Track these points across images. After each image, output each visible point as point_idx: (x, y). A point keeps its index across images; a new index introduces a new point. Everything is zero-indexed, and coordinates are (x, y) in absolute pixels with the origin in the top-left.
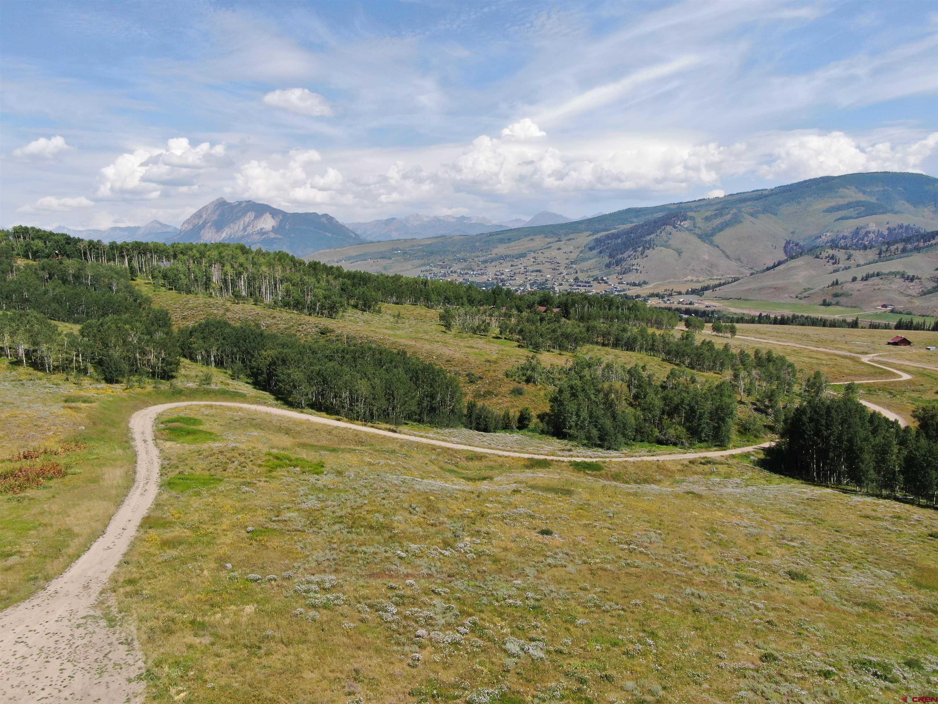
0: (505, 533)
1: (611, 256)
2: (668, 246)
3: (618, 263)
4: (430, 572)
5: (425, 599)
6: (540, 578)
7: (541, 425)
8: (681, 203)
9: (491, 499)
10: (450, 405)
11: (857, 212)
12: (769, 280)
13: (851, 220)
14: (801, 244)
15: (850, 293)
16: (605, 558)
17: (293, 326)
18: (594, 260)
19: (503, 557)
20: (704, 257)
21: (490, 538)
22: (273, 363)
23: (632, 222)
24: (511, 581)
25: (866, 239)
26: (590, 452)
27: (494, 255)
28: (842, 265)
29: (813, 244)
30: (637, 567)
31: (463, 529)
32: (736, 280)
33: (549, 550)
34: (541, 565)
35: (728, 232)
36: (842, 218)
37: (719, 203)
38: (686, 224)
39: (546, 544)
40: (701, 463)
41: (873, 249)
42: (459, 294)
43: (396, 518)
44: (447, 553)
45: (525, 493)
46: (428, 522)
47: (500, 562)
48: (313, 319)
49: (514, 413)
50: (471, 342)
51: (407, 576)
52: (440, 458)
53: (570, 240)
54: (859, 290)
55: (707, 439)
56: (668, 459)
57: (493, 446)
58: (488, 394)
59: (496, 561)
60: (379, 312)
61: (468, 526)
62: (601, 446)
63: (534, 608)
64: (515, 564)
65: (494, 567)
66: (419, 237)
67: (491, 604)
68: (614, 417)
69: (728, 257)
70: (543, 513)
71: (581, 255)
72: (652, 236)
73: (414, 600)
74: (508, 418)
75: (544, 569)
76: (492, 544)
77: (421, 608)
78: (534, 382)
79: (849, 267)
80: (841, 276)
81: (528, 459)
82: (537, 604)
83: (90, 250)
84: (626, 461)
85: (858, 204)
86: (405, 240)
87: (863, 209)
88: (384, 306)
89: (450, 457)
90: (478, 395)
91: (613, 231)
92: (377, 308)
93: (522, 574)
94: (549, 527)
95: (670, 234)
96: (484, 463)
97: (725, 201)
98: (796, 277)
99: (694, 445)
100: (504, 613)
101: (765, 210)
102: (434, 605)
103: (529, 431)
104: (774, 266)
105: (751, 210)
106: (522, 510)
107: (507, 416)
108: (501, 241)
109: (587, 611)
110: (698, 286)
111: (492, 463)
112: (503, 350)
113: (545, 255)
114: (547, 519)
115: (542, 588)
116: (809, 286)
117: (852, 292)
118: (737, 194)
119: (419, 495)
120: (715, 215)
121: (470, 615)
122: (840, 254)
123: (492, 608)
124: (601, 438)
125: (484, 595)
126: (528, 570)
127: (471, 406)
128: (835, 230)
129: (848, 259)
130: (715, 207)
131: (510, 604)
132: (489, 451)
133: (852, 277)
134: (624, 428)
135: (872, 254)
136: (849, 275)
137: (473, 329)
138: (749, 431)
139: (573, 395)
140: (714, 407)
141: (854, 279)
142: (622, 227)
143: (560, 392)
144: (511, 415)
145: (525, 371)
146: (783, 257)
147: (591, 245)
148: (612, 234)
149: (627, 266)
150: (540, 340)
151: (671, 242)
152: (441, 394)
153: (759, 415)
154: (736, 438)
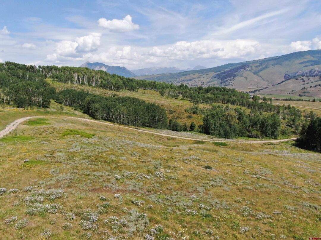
0: (184, 167)
1: (222, 80)
2: (242, 76)
3: (224, 82)
4: (134, 189)
5: (125, 208)
6: (208, 194)
7: (199, 129)
9: (177, 152)
10: (162, 121)
11: (311, 64)
12: (279, 87)
13: (308, 67)
14: (290, 75)
15: (309, 92)
16: (245, 182)
17: (102, 94)
18: (216, 81)
19: (184, 181)
20: (255, 80)
21: (176, 170)
22: (89, 103)
23: (229, 68)
24: (189, 196)
25: (314, 73)
26: (221, 139)
27: (181, 80)
28: (306, 82)
29: (295, 75)
30: (266, 188)
31: (161, 165)
32: (267, 88)
33: (211, 177)
34: (207, 186)
35: (264, 71)
36: (306, 66)
37: (260, 61)
38: (249, 68)
39: (208, 174)
40: (269, 144)
41: (318, 76)
42: (167, 86)
43: (122, 158)
44: (148, 177)
45: (194, 151)
46: (141, 160)
47: (181, 183)
48: (111, 92)
49: (189, 125)
50: (171, 100)
51: (118, 191)
52: (156, 139)
53: (207, 74)
54: (313, 91)
55: (269, 135)
56: (254, 142)
57: (179, 135)
58: (178, 117)
59: (179, 182)
60: (137, 92)
61: (164, 163)
62: (225, 138)
63: (206, 216)
64: (191, 184)
65: (178, 186)
66: (155, 74)
67: (174, 212)
68: (230, 126)
69: (264, 80)
70: (205, 158)
71: (211, 80)
72: (237, 73)
73: (116, 210)
74: (186, 126)
75: (209, 188)
76: (177, 173)
77: (119, 215)
78: (196, 114)
79: (309, 83)
80: (306, 86)
81: (195, 140)
82: (208, 213)
83: (31, 69)
84: (237, 143)
85: (312, 61)
86: (150, 75)
87: (313, 63)
88: (139, 90)
89: (160, 138)
90: (174, 118)
91: (223, 71)
92: (136, 90)
93: (195, 191)
94: (209, 165)
95: (243, 72)
96: (175, 141)
97: (263, 61)
98: (289, 86)
99: (264, 138)
100: (184, 220)
101: (277, 64)
102: (130, 214)
103: (195, 131)
104: (281, 83)
105: (272, 64)
106: (194, 157)
107: (185, 125)
108: (184, 75)
109: (245, 219)
110: (253, 90)
111: (178, 141)
112: (183, 103)
113: (199, 80)
114: (207, 161)
115: (210, 201)
116: (294, 90)
119: (140, 148)
120: (259, 65)
121: (157, 222)
122: (305, 78)
123: (175, 216)
124: (225, 135)
125: (170, 206)
126: (199, 189)
127: (171, 122)
128: (303, 70)
129: (308, 80)
130: (259, 63)
131: (189, 213)
132: (177, 137)
133: (310, 86)
134: (234, 130)
135: (317, 78)
136: (309, 86)
137: (172, 96)
138: (285, 134)
139: (213, 117)
140: (272, 123)
141: (311, 87)
142: (226, 70)
143: (208, 116)
144: (187, 124)
145: (193, 109)
146: (284, 80)
147: (215, 76)
148: (222, 72)
149: (228, 83)
150: (199, 99)
151: (243, 75)
152: (158, 116)
153: (289, 127)
154: (280, 136)
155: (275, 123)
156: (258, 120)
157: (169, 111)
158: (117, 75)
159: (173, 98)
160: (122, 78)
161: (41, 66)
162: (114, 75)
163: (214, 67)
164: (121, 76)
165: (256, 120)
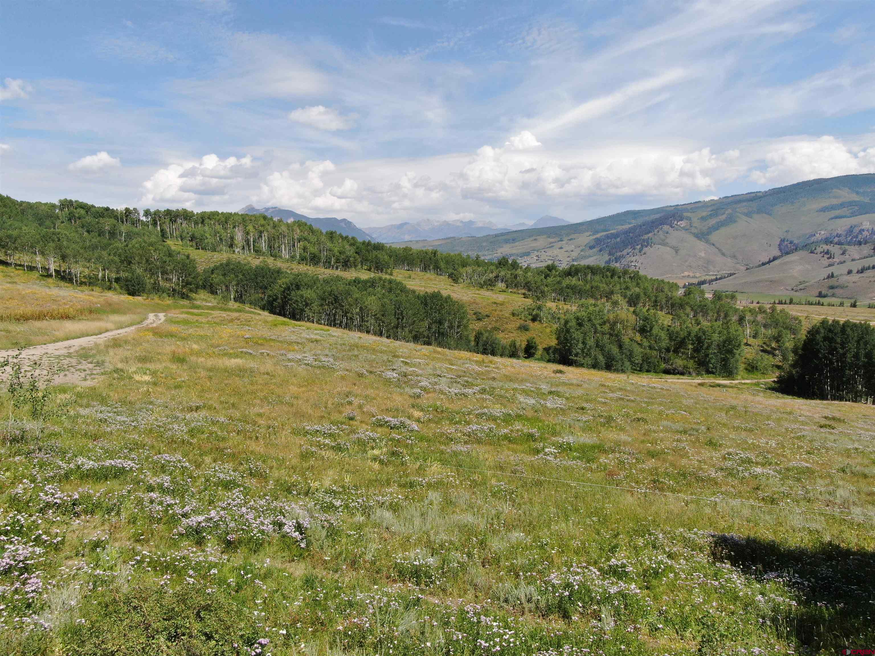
1: (610, 254)
2: (665, 244)
3: (617, 260)
7: (547, 355)
8: (677, 205)
10: (458, 333)
11: (851, 211)
12: (765, 274)
13: (845, 219)
14: (796, 242)
15: (846, 285)
18: (595, 257)
20: (700, 254)
23: (630, 223)
25: (860, 236)
27: (499, 254)
28: (836, 260)
29: (807, 242)
32: (731, 275)
35: (723, 230)
36: (836, 217)
37: (714, 205)
38: (683, 224)
40: (710, 386)
41: (868, 245)
42: (467, 261)
48: (328, 271)
49: (521, 344)
50: (478, 292)
53: (570, 240)
54: (855, 282)
55: (713, 370)
58: (496, 329)
60: (391, 274)
68: (620, 346)
69: (723, 254)
71: (582, 253)
72: (650, 235)
74: (515, 347)
78: (540, 321)
79: (844, 262)
80: (836, 270)
85: (851, 204)
86: (417, 242)
87: (857, 208)
90: (487, 331)
91: (612, 231)
92: (389, 272)
95: (667, 233)
97: (720, 203)
98: (791, 271)
99: (701, 374)
101: (760, 211)
104: (770, 262)
105: (746, 211)
108: (507, 241)
110: (695, 281)
112: (508, 298)
116: (805, 279)
117: (848, 284)
118: (732, 196)
120: (711, 215)
122: (835, 250)
124: (608, 364)
127: (478, 336)
128: (829, 228)
129: (843, 253)
130: (711, 208)
133: (847, 270)
134: (630, 357)
135: (866, 249)
136: (844, 269)
137: (480, 284)
138: (757, 369)
139: (580, 325)
140: (721, 339)
141: (850, 272)
142: (620, 228)
143: (566, 322)
144: (518, 344)
145: (531, 311)
146: (779, 254)
147: (592, 244)
148: (611, 234)
149: (626, 263)
150: (546, 289)
151: (667, 241)
152: (449, 320)
153: (766, 356)
154: (742, 372)
155: (729, 341)
156: (689, 334)
157: (475, 314)
158: (338, 233)
159: (482, 287)
160: (352, 241)
161: (152, 210)
162: (332, 233)
163: (589, 219)
164: (350, 237)
165: (683, 334)
